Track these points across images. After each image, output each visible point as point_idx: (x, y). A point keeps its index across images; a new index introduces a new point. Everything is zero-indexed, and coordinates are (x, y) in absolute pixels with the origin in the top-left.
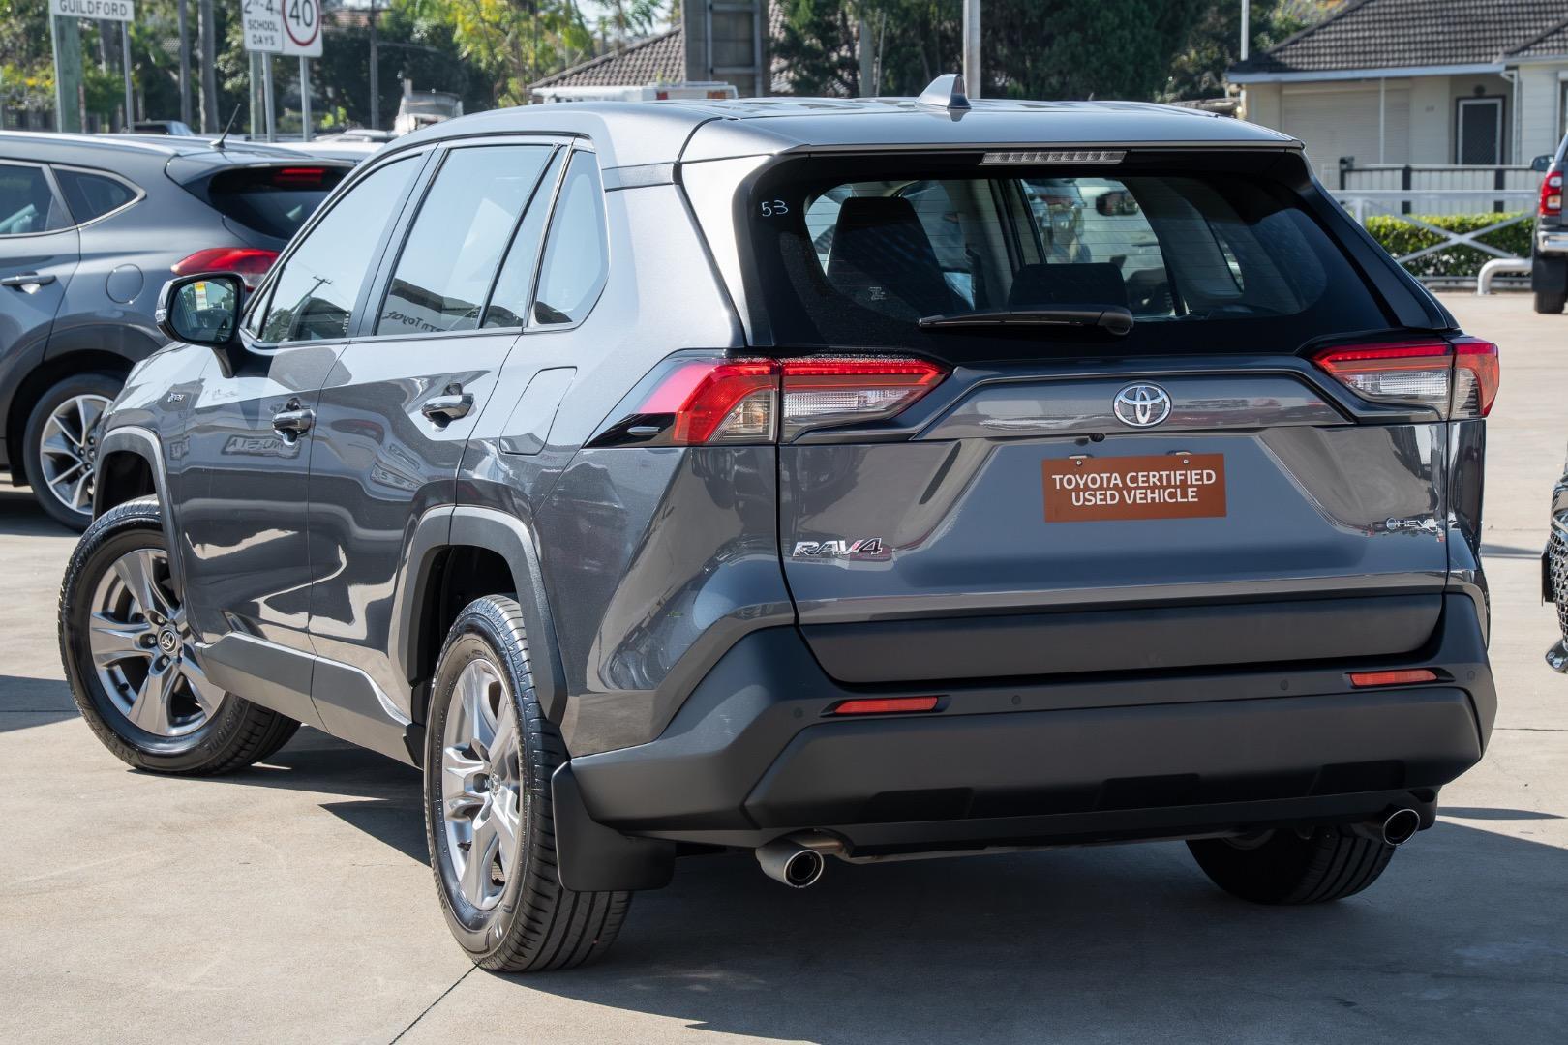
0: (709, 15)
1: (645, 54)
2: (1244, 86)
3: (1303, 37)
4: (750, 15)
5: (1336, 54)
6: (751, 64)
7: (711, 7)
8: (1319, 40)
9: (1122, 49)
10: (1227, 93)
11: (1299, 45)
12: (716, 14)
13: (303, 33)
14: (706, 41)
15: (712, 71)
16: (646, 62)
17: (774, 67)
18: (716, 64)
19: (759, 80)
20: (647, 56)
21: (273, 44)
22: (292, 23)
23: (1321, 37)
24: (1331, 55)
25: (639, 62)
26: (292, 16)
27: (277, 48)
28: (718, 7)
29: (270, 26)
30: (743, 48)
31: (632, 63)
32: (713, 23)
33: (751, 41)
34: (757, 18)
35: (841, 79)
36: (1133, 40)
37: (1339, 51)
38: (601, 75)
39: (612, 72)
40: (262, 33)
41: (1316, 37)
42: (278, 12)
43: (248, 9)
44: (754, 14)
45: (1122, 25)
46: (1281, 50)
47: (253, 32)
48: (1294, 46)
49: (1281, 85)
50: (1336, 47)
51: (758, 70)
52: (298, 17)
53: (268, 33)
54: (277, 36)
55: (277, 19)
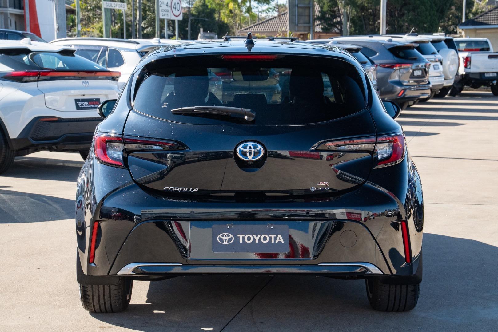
0: (297, 8)
1: (275, 20)
2: (464, 30)
3: (483, 14)
4: (309, 8)
5: (494, 20)
6: (309, 23)
7: (297, 5)
8: (489, 16)
9: (426, 18)
10: (458, 32)
11: (482, 17)
12: (298, 7)
13: (177, 13)
14: (295, 16)
15: (297, 25)
16: (275, 23)
17: (316, 24)
18: (298, 23)
19: (311, 28)
20: (276, 21)
21: (168, 16)
22: (174, 10)
23: (489, 14)
24: (492, 20)
25: (273, 23)
26: (174, 8)
27: (169, 18)
28: (299, 5)
29: (167, 11)
30: (307, 18)
31: (271, 23)
32: (298, 10)
33: (309, 16)
34: (311, 9)
35: (337, 28)
36: (430, 15)
37: (495, 19)
38: (262, 26)
39: (265, 26)
40: (165, 13)
41: (488, 15)
42: (170, 7)
43: (161, 5)
44: (310, 7)
45: (427, 10)
46: (477, 18)
47: (162, 12)
48: (481, 17)
49: (476, 29)
50: (494, 18)
51: (311, 25)
52: (175, 8)
53: (167, 13)
54: (169, 14)
55: (169, 9)
